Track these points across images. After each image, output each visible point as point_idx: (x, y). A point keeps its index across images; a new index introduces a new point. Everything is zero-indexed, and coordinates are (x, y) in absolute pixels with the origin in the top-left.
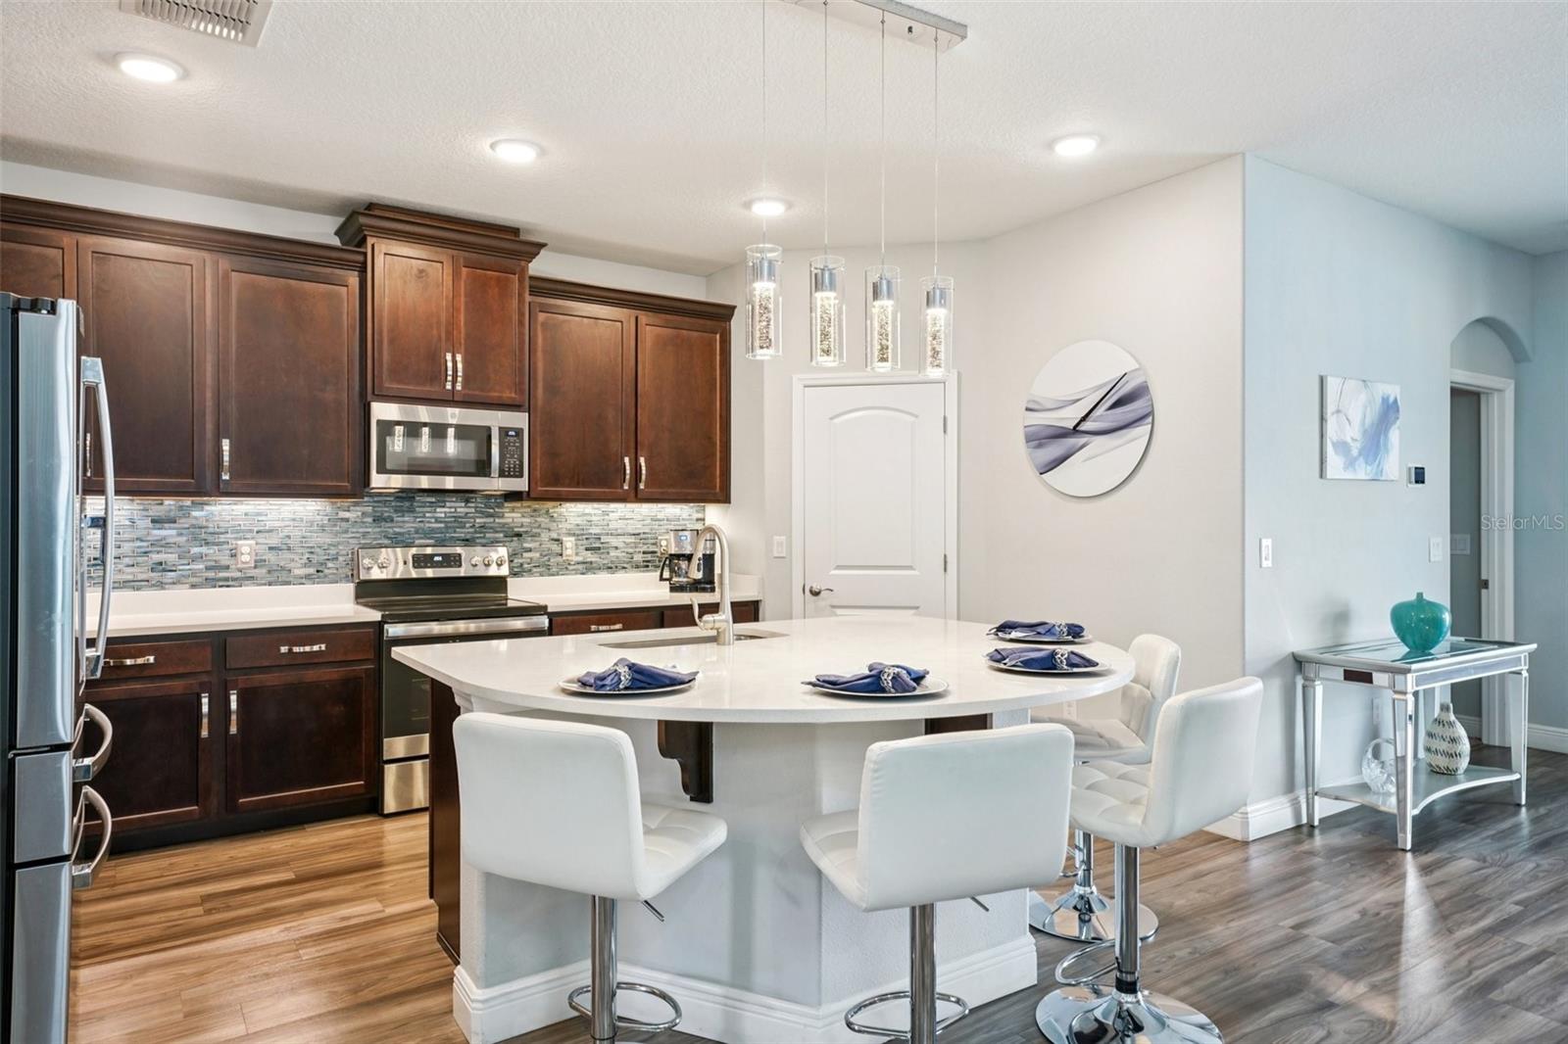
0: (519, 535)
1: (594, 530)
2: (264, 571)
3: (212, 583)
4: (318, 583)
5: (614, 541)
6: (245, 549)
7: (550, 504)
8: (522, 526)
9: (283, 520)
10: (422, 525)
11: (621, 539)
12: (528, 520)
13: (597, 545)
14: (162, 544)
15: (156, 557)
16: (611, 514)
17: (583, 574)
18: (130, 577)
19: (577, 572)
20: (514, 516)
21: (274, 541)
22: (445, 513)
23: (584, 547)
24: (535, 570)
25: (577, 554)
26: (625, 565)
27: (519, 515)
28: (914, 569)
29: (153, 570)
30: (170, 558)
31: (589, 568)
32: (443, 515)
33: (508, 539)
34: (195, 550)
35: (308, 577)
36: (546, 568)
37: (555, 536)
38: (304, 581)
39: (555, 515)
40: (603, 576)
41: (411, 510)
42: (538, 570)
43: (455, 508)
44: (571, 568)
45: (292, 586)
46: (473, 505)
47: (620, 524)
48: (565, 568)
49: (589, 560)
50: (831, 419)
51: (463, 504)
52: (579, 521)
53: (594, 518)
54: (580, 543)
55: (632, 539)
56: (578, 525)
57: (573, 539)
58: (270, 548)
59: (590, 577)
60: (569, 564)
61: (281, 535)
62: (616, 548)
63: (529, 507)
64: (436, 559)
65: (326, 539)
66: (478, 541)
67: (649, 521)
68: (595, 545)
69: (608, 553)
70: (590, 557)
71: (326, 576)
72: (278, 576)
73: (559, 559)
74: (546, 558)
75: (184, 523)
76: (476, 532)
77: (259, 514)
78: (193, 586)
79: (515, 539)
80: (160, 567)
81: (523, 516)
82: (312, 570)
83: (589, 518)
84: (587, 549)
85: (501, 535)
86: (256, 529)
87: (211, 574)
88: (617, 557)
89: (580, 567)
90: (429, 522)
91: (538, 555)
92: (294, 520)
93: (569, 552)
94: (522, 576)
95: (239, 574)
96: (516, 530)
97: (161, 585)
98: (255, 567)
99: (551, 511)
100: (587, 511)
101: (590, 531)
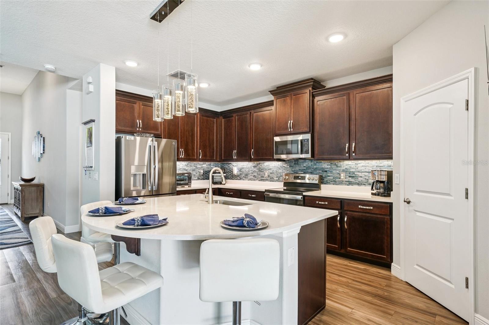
0: (326, 171)
1: (353, 170)
2: (270, 178)
3: (262, 180)
4: (279, 182)
5: (360, 174)
6: (266, 173)
7: (336, 162)
8: (327, 169)
9: (273, 166)
10: (300, 168)
11: (363, 173)
12: (329, 167)
13: (354, 175)
14: (255, 172)
15: (254, 174)
16: (359, 165)
17: (348, 185)
18: (251, 178)
19: (346, 184)
20: (325, 165)
21: (271, 171)
22: (306, 164)
23: (348, 176)
24: (331, 182)
25: (346, 178)
26: (365, 184)
27: (326, 165)
28: (451, 196)
29: (253, 177)
30: (256, 174)
31: (350, 183)
32: (305, 165)
33: (323, 173)
34: (259, 173)
35: (277, 180)
36: (335, 182)
37: (338, 171)
38: (276, 181)
39: (338, 165)
40: (356, 187)
41: (298, 164)
42: (332, 183)
43: (308, 163)
44: (343, 183)
45: (274, 182)
46: (313, 162)
47: (363, 168)
48: (341, 183)
49: (350, 180)
50: (415, 115)
51: (310, 162)
52: (346, 167)
53: (352, 166)
54: (347, 175)
55: (367, 174)
56: (346, 168)
57: (344, 173)
58: (271, 173)
59: (350, 186)
60: (343, 182)
61: (272, 170)
62: (361, 177)
63: (329, 162)
64: (300, 177)
65: (280, 171)
66: (314, 173)
67: (375, 167)
68: (352, 175)
69: (358, 179)
70: (351, 179)
71: (280, 180)
72: (271, 180)
73: (339, 179)
74: (335, 179)
75: (258, 167)
76: (314, 170)
77: (268, 165)
78: (259, 181)
79: (325, 172)
80: (254, 176)
81: (327, 165)
82: (277, 179)
83: (350, 166)
84: (349, 177)
85: (321, 171)
86: (268, 169)
87: (261, 178)
88: (362, 180)
89: (348, 183)
90: (302, 167)
91: (332, 178)
92: (274, 166)
93: (342, 177)
94: (327, 184)
95: (266, 179)
96: (325, 170)
97: (254, 180)
98: (268, 177)
99: (336, 164)
100: (349, 164)
101: (351, 170)
